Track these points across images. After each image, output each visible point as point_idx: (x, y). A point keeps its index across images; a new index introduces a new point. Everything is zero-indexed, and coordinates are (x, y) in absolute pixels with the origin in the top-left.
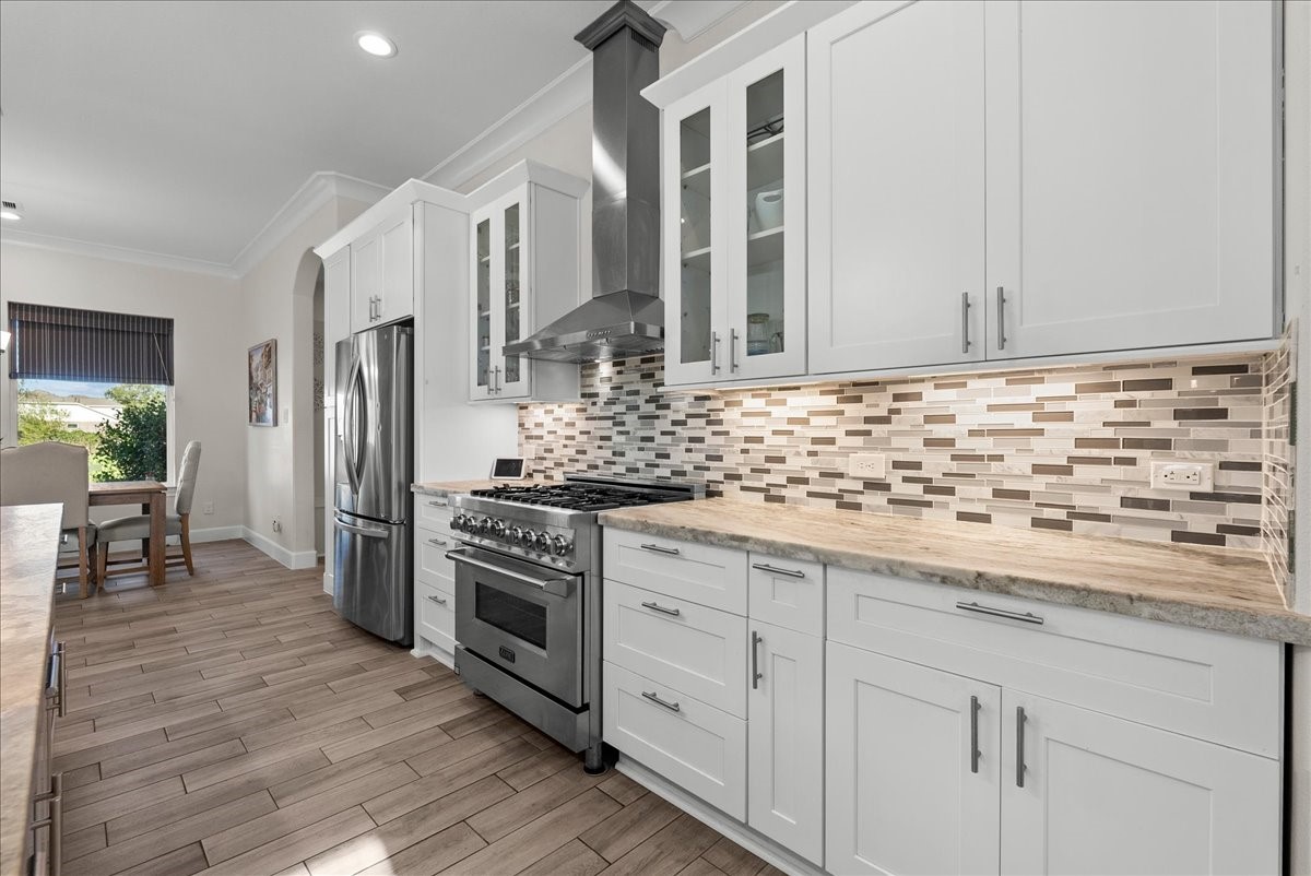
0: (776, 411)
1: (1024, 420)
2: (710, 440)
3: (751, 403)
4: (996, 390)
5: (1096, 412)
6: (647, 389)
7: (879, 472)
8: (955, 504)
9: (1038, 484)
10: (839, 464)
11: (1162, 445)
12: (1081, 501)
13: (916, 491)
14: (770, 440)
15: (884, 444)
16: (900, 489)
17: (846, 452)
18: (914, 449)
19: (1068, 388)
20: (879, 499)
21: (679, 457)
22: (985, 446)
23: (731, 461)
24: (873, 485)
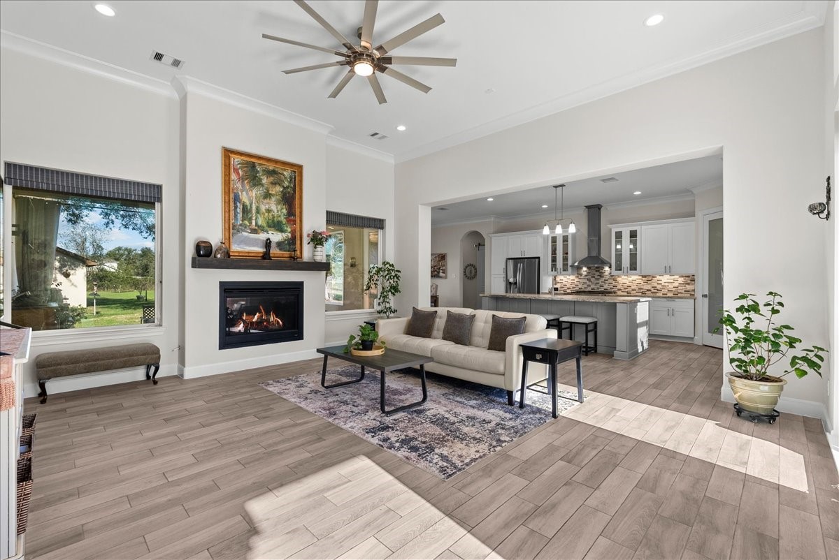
0: (629, 279)
1: (672, 281)
2: (614, 283)
3: (623, 277)
4: (668, 277)
5: (681, 280)
6: (598, 273)
7: (650, 288)
8: (662, 293)
9: (674, 289)
10: (642, 287)
11: (688, 284)
12: (679, 291)
13: (656, 291)
14: (628, 283)
15: (650, 284)
16: (653, 291)
17: (643, 285)
18: (655, 285)
19: (678, 277)
20: (650, 292)
21: (606, 286)
22: (666, 284)
23: (619, 287)
24: (648, 290)
